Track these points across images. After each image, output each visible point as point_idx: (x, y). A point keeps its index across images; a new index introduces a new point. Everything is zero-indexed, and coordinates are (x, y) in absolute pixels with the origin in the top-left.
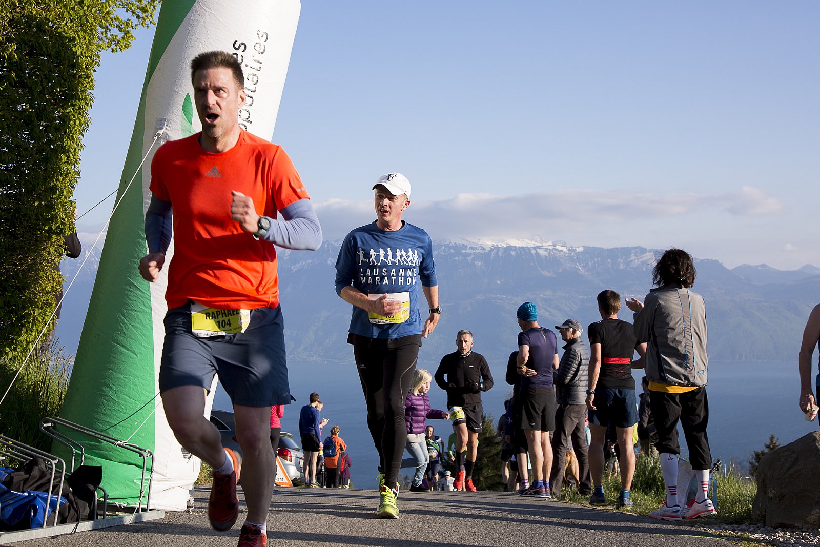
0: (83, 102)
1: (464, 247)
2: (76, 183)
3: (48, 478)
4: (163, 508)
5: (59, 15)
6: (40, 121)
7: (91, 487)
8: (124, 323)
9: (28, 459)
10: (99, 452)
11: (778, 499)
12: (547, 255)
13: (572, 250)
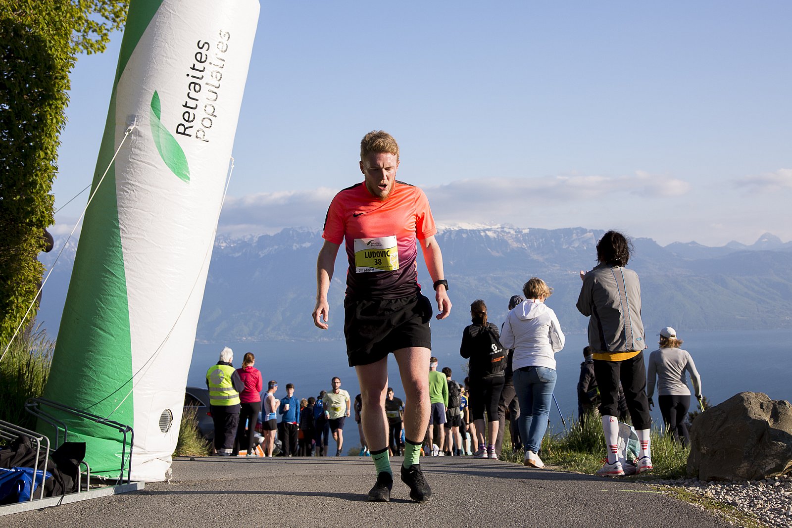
0: (60, 102)
2: (54, 177)
3: (34, 454)
4: (143, 480)
5: (35, 20)
6: (19, 120)
7: (75, 462)
8: (102, 308)
9: (16, 438)
10: (81, 428)
11: (710, 455)
12: (496, 237)
13: (519, 231)
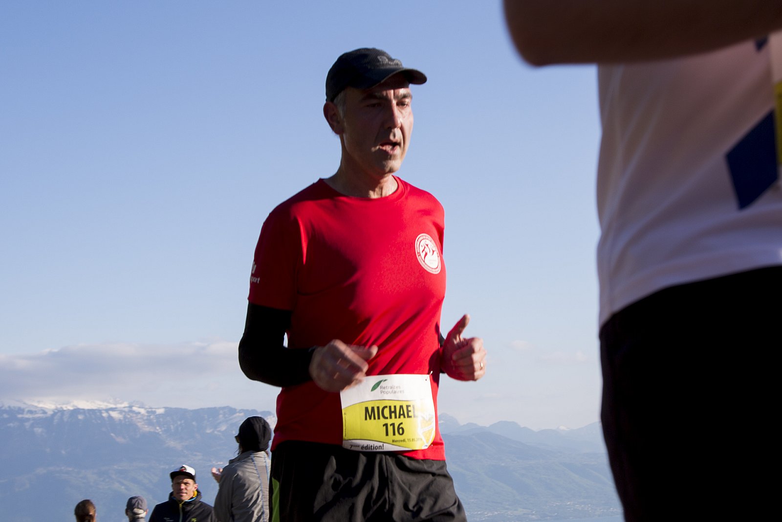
1: (21, 411)
12: (122, 419)
13: (151, 412)
